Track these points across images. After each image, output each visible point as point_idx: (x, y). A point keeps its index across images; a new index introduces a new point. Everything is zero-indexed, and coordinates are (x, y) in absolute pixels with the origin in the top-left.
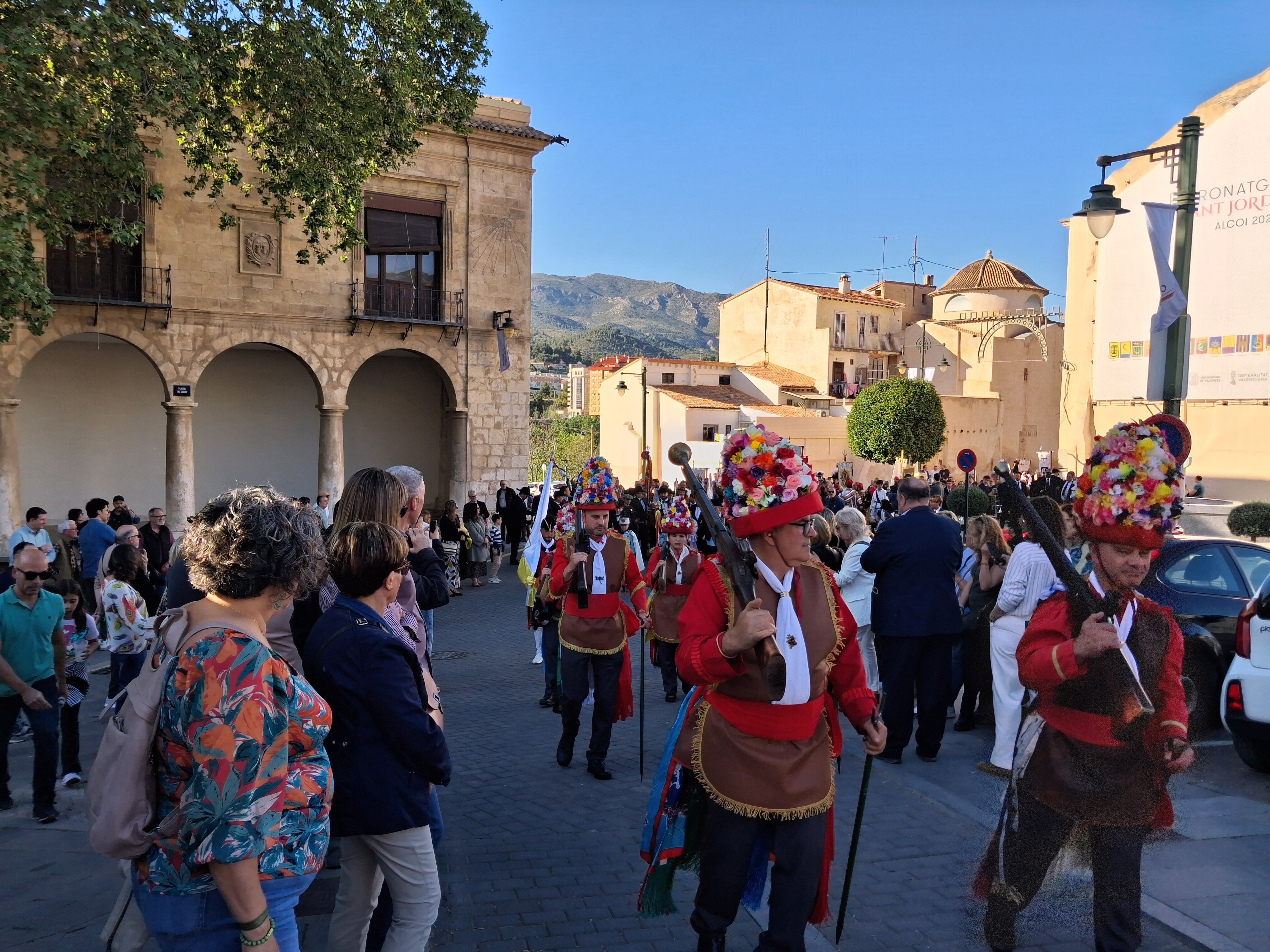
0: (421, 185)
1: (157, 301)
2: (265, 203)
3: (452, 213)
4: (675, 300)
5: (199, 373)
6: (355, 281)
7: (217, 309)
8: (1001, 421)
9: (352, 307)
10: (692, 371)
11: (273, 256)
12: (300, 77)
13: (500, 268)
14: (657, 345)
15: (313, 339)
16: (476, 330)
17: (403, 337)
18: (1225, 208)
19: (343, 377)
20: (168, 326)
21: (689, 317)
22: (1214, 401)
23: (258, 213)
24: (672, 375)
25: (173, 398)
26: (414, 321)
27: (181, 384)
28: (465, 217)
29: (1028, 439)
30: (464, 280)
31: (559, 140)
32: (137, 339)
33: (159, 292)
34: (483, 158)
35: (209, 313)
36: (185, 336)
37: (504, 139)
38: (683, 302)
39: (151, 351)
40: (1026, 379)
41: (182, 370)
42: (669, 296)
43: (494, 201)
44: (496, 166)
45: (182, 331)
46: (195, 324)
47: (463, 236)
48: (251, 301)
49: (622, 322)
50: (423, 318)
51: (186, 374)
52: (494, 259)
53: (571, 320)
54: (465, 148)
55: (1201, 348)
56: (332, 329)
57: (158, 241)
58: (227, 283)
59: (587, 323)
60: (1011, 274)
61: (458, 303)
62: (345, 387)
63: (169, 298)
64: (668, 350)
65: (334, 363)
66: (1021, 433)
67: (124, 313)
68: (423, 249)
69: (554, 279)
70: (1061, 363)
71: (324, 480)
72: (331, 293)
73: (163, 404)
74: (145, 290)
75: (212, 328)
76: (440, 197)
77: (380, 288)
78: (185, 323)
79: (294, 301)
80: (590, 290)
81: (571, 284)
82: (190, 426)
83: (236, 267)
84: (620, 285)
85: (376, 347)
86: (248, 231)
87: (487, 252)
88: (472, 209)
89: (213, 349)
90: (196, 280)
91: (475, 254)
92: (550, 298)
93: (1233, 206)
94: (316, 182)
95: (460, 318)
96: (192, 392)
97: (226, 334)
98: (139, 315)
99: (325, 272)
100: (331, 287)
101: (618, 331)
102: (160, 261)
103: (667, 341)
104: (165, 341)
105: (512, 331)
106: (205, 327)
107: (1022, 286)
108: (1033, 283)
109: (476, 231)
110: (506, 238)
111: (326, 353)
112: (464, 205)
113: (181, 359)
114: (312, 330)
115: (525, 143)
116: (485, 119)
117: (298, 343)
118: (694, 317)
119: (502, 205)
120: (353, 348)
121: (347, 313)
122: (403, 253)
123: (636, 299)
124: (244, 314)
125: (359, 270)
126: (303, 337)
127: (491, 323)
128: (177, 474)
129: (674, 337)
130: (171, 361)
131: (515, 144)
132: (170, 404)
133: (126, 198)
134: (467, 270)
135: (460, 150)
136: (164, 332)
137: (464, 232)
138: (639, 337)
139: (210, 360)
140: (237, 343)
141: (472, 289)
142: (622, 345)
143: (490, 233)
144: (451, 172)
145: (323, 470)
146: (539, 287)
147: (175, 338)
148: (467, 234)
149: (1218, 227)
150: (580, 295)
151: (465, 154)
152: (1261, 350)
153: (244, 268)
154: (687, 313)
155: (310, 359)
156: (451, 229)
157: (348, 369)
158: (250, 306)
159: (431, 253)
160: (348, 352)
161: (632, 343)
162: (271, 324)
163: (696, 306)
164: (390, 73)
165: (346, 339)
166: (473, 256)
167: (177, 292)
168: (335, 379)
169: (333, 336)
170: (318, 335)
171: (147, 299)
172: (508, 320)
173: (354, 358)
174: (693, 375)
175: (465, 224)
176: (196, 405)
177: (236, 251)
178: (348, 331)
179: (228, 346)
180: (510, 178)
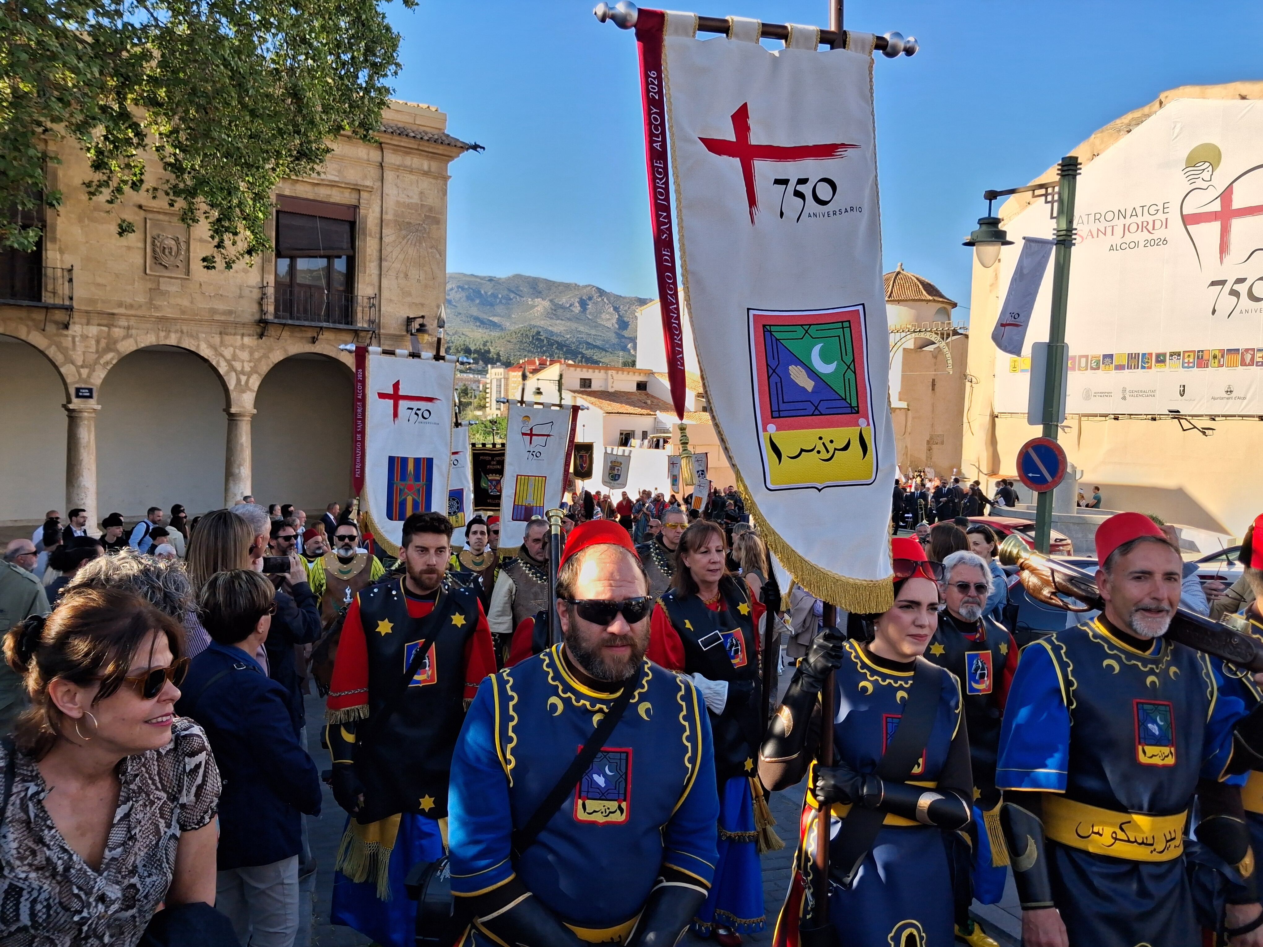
0: (334, 189)
1: (58, 301)
2: (172, 205)
3: (366, 217)
4: (596, 303)
5: (103, 376)
6: (265, 284)
7: (122, 311)
8: (909, 430)
9: (262, 310)
10: (610, 377)
11: (181, 258)
12: (206, 85)
13: (414, 273)
14: (577, 347)
15: (222, 342)
16: (389, 335)
17: (314, 340)
18: (1119, 231)
19: (251, 381)
20: (71, 327)
21: (609, 320)
22: (1106, 416)
23: (165, 214)
24: (590, 380)
25: (75, 400)
26: (325, 324)
27: (83, 386)
28: (379, 221)
29: (934, 447)
30: (377, 284)
31: (475, 147)
32: (37, 339)
33: (60, 292)
34: (398, 163)
35: (113, 314)
36: (87, 337)
37: (419, 145)
38: (603, 305)
39: (52, 352)
40: (933, 389)
41: (84, 372)
42: (590, 298)
43: (409, 206)
44: (411, 171)
45: (85, 332)
46: (99, 325)
47: (377, 241)
48: (157, 303)
49: (542, 323)
50: (334, 322)
51: (89, 376)
52: (408, 264)
53: (491, 321)
54: (379, 153)
55: (1094, 365)
56: (242, 331)
57: (60, 241)
58: (133, 283)
59: (507, 324)
60: (921, 287)
61: (370, 308)
62: (253, 391)
63: (71, 299)
64: (588, 353)
65: (243, 367)
66: (928, 442)
67: (23, 314)
68: (335, 253)
69: (473, 279)
70: (965, 376)
71: (231, 485)
72: (241, 297)
73: (64, 406)
74: (46, 290)
75: (116, 330)
76: (354, 202)
77: (291, 291)
78: (88, 324)
79: (203, 304)
80: (510, 290)
81: (490, 285)
82: (93, 429)
83: (142, 268)
84: (541, 286)
85: (285, 351)
86: (155, 233)
87: (401, 257)
88: (387, 213)
89: (117, 351)
90: (99, 280)
91: (389, 258)
92: (468, 298)
93: (1126, 229)
94: (222, 189)
95: (373, 322)
96: (95, 395)
97: (131, 336)
98: (39, 316)
99: (235, 275)
100: (240, 289)
101: (538, 333)
102: (62, 261)
103: (588, 343)
104: (68, 342)
105: (426, 337)
106: (109, 328)
107: (931, 298)
108: (942, 296)
109: (390, 235)
110: (420, 243)
111: (235, 357)
112: (378, 209)
113: (84, 361)
114: (221, 333)
115: (441, 149)
116: (400, 125)
117: (205, 346)
118: (614, 321)
119: (416, 211)
120: (262, 351)
121: (257, 317)
122: (316, 257)
123: (556, 301)
124: (151, 316)
125: (269, 273)
126: (211, 340)
127: (405, 328)
128: (78, 477)
129: (594, 339)
130: (73, 363)
131: (431, 150)
132: (71, 406)
133: (23, 204)
134: (380, 275)
135: (375, 155)
136: (65, 332)
137: (378, 236)
138: (560, 339)
139: (114, 362)
140: (143, 345)
141: (385, 294)
142: (541, 347)
143: (404, 238)
144: (365, 177)
145: (229, 474)
146: (459, 287)
147: (77, 339)
148: (381, 238)
149: (1112, 248)
150: (500, 296)
151: (380, 159)
152: (1150, 368)
153: (151, 269)
154: (608, 316)
155: (218, 362)
156: (365, 234)
157: (256, 372)
158: (157, 308)
159: (344, 258)
160: (257, 355)
161: (552, 345)
162: (178, 327)
163: (616, 309)
164: (300, 83)
165: (255, 342)
166: (386, 261)
167: (80, 292)
168: (243, 383)
169: (242, 338)
170: (228, 339)
171: (47, 298)
172: (422, 325)
173: (263, 362)
174: (610, 381)
175: (379, 228)
176: (99, 407)
177: (142, 253)
178: (257, 334)
179: (134, 348)
180: (425, 184)
